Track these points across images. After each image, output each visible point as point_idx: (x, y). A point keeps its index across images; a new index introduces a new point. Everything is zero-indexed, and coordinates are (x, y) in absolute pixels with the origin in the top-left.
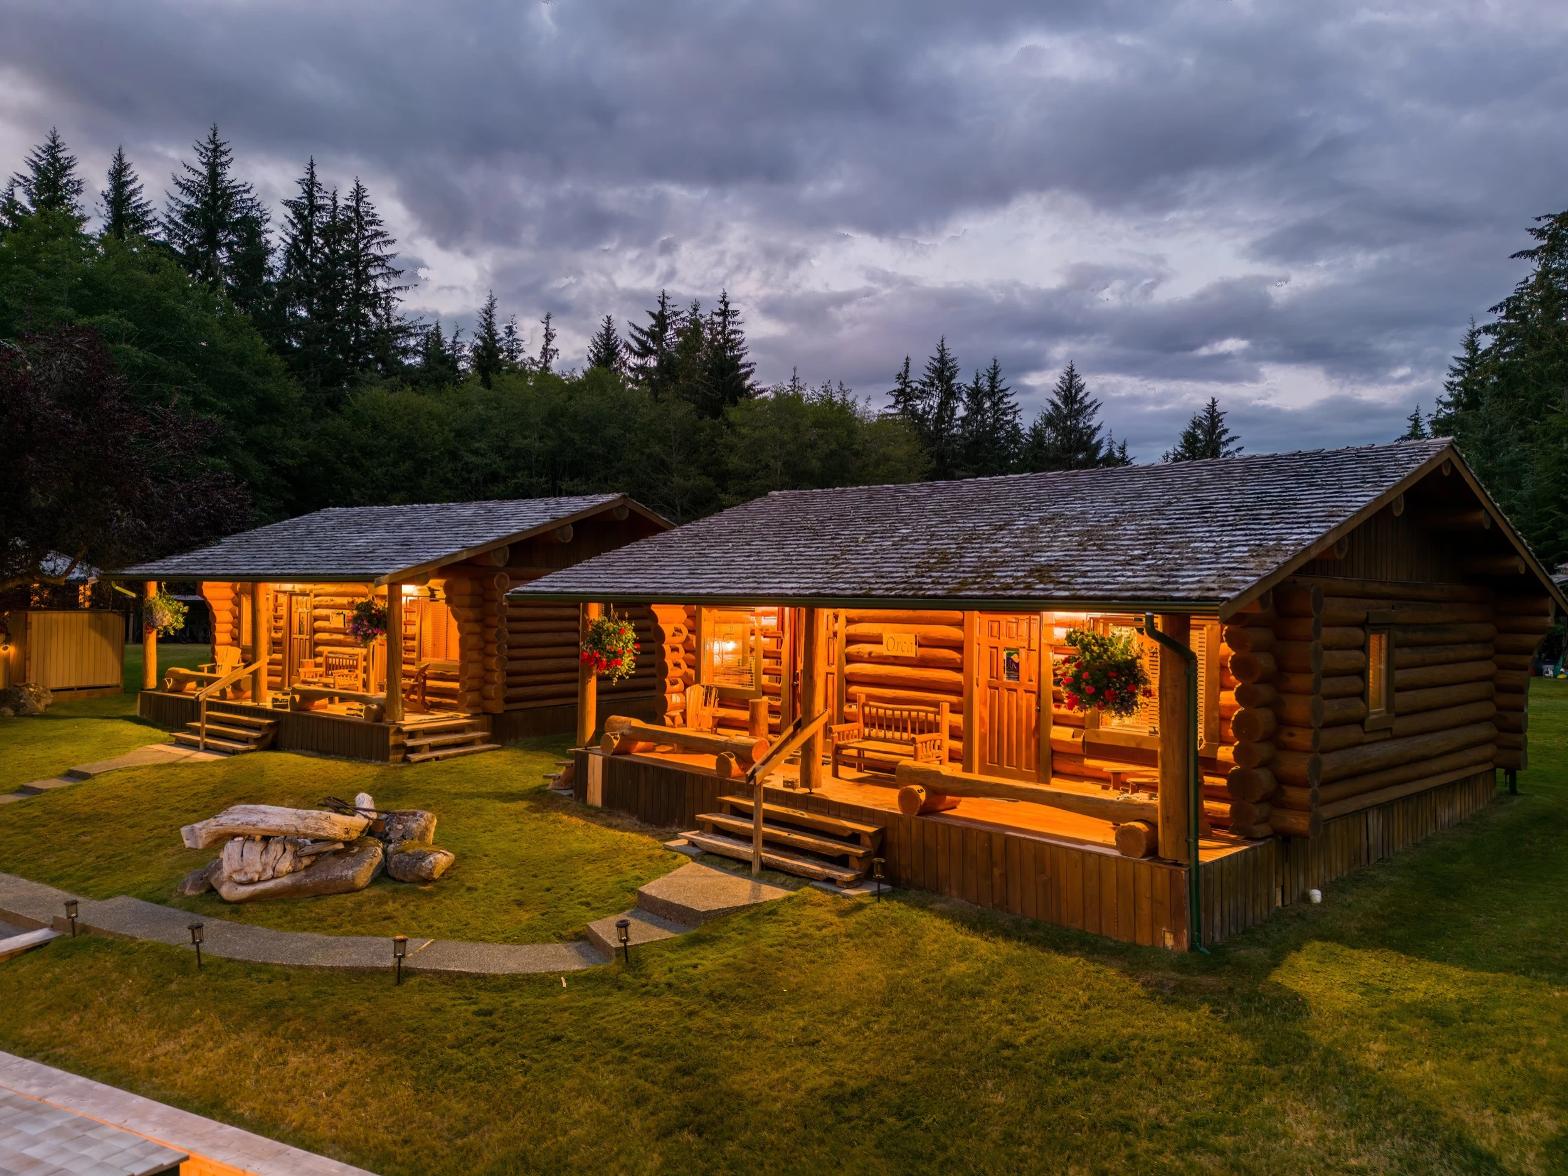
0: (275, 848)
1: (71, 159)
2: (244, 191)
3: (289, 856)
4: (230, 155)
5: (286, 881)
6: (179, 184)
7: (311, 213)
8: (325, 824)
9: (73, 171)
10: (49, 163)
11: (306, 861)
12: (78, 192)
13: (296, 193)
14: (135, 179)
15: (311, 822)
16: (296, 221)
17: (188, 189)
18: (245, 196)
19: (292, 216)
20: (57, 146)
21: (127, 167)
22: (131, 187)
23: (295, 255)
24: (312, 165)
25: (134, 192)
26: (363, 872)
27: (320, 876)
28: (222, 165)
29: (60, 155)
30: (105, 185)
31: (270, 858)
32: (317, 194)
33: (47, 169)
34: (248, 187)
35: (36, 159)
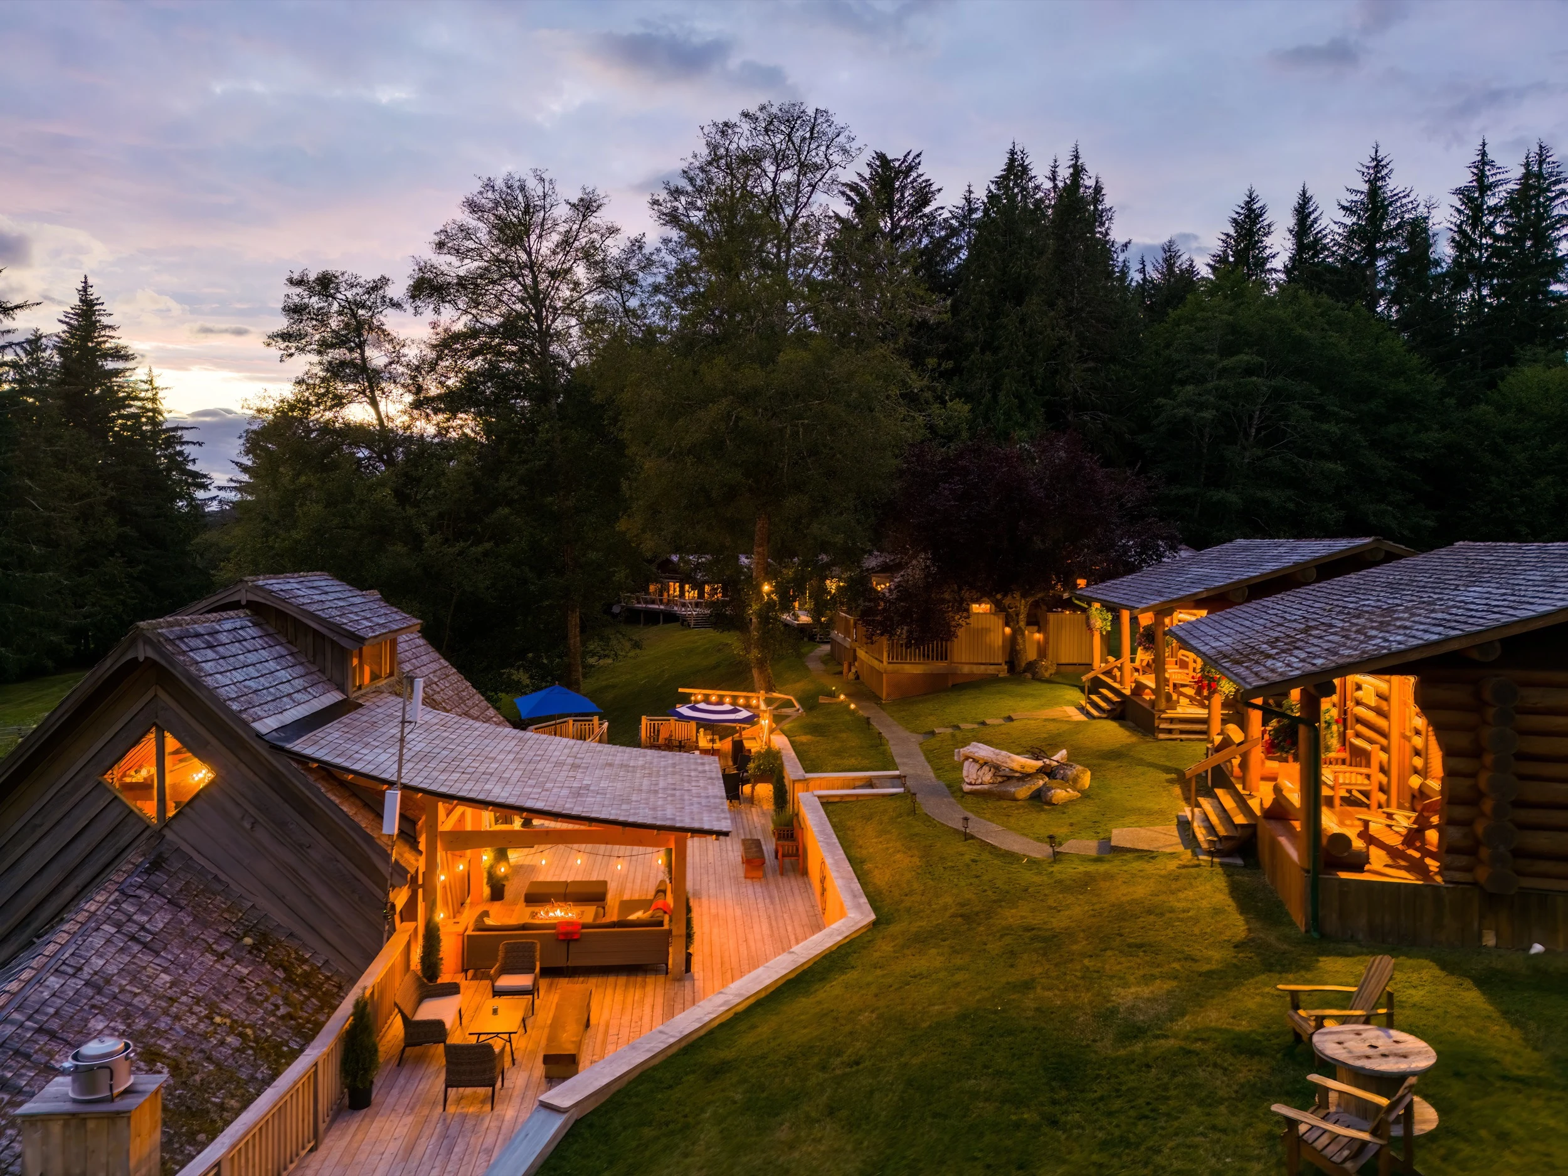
0: (986, 768)
1: (1263, 208)
2: (1404, 197)
3: (990, 774)
4: (1389, 167)
5: (986, 787)
6: (1344, 208)
7: (1482, 195)
8: (1008, 761)
9: (1265, 216)
10: (1246, 217)
11: (1000, 779)
12: (1266, 235)
13: (1465, 178)
14: (1317, 207)
15: (1000, 758)
16: (1463, 208)
17: (1351, 210)
18: (1404, 201)
19: (1458, 204)
20: (1253, 200)
21: (1310, 199)
22: (1312, 217)
23: (1463, 243)
24: (1484, 145)
25: (1315, 221)
26: (1023, 791)
27: (1003, 788)
28: (1383, 178)
29: (1255, 207)
30: (1291, 222)
31: (980, 773)
32: (1488, 173)
33: (1244, 222)
34: (1408, 191)
35: (1236, 216)
